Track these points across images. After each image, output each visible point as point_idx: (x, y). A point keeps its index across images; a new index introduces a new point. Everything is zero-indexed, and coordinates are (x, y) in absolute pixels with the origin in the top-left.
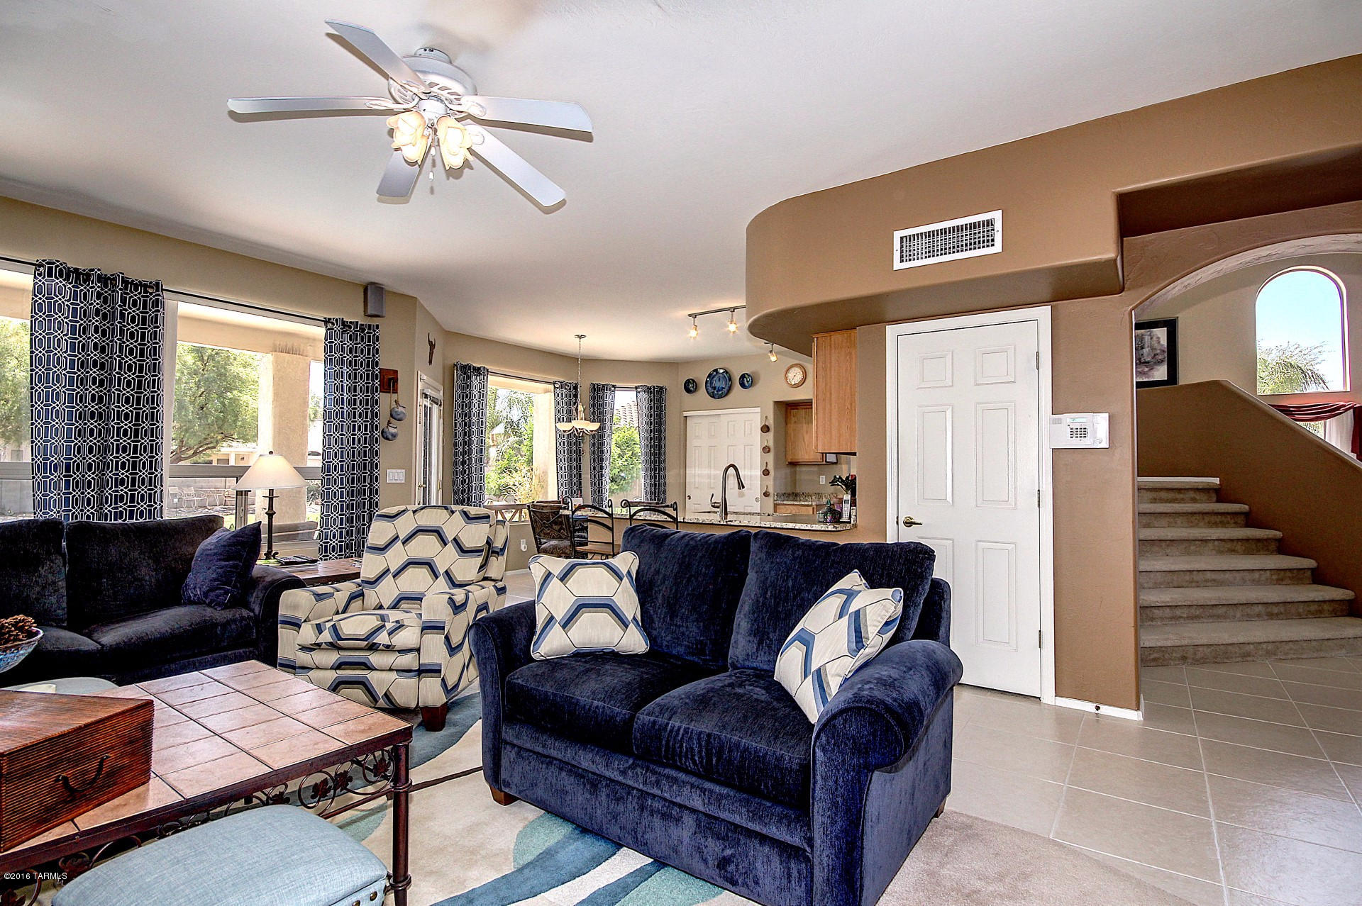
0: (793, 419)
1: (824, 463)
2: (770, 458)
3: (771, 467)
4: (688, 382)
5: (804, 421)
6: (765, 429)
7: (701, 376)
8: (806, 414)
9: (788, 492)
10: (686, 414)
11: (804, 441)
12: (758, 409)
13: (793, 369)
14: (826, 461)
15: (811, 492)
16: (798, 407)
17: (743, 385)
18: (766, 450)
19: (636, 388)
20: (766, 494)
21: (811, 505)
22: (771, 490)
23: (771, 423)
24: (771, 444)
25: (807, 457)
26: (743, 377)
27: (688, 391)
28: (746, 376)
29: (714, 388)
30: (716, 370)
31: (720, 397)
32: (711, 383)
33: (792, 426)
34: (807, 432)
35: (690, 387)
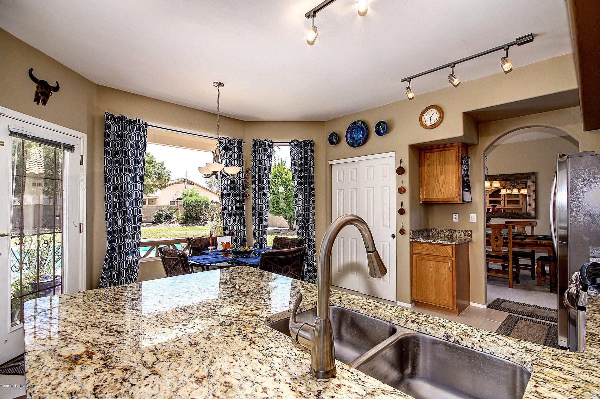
0: (427, 161)
1: (461, 202)
2: (406, 198)
3: (407, 207)
4: (332, 135)
5: (438, 162)
6: (400, 171)
7: (342, 130)
8: (440, 157)
9: (422, 228)
10: (330, 163)
11: (438, 181)
12: (393, 154)
13: (429, 111)
14: (463, 201)
15: (443, 228)
16: (432, 150)
17: (378, 133)
18: (401, 190)
19: (290, 143)
20: (402, 232)
21: (450, 245)
22: (407, 228)
23: (406, 165)
24: (407, 185)
25: (441, 197)
26: (379, 125)
27: (332, 143)
28: (382, 124)
29: (354, 138)
30: (355, 123)
31: (359, 145)
32: (351, 135)
33: (426, 168)
34: (441, 173)
35: (334, 140)
